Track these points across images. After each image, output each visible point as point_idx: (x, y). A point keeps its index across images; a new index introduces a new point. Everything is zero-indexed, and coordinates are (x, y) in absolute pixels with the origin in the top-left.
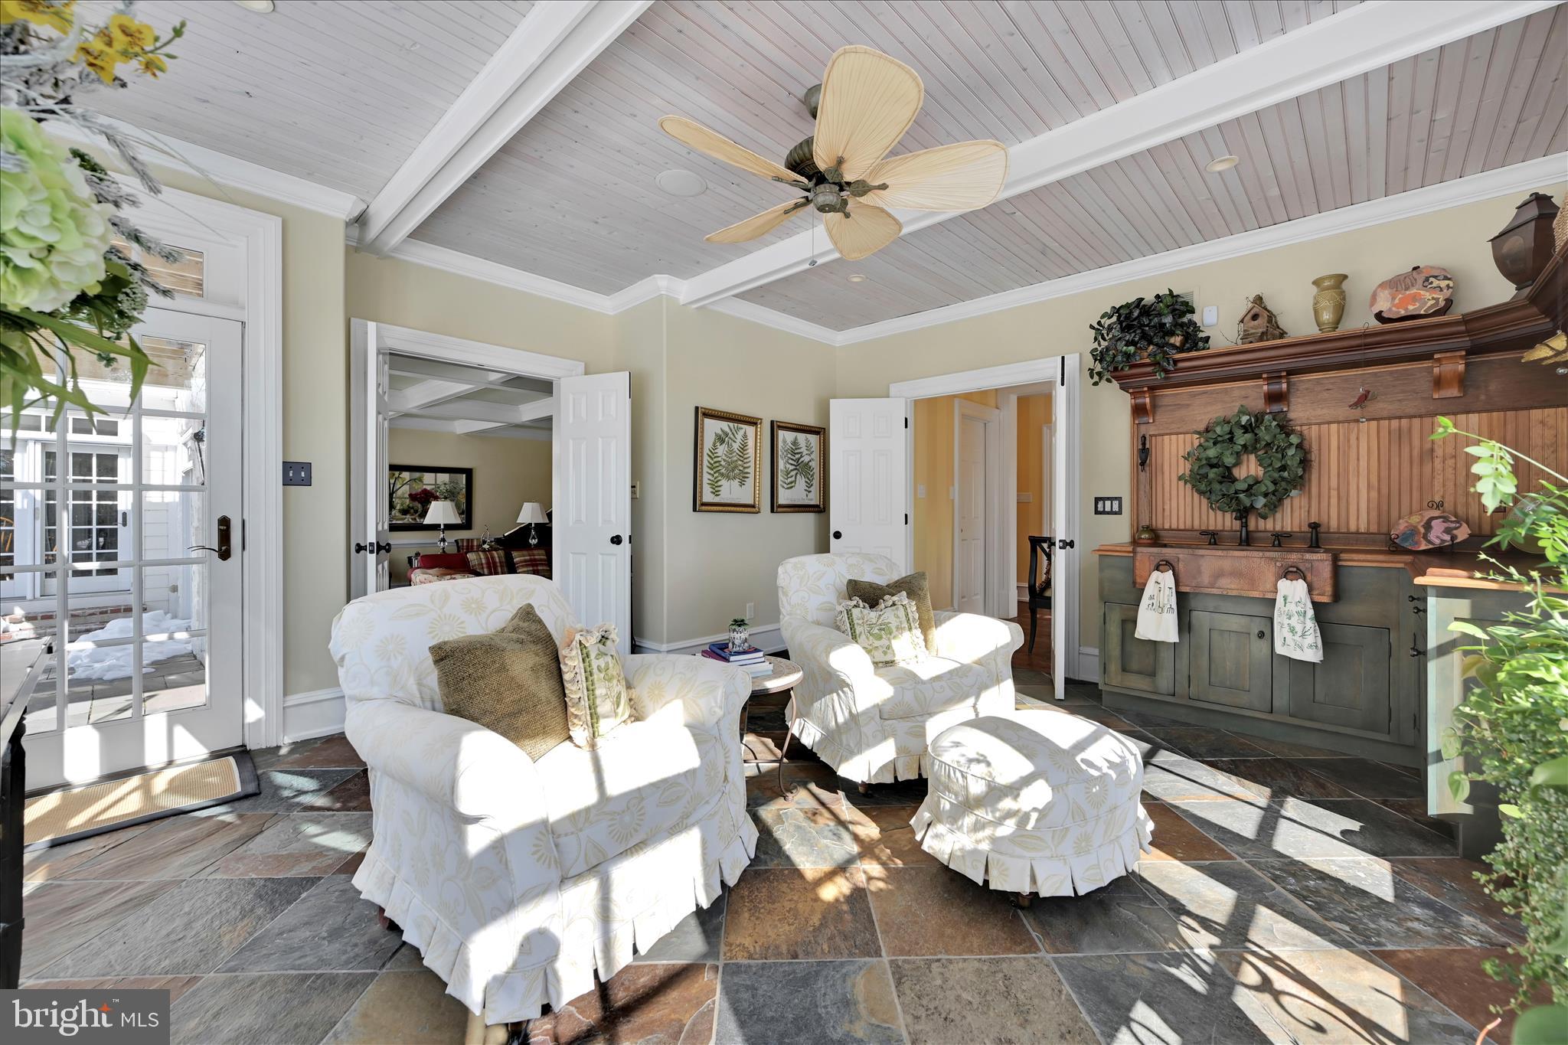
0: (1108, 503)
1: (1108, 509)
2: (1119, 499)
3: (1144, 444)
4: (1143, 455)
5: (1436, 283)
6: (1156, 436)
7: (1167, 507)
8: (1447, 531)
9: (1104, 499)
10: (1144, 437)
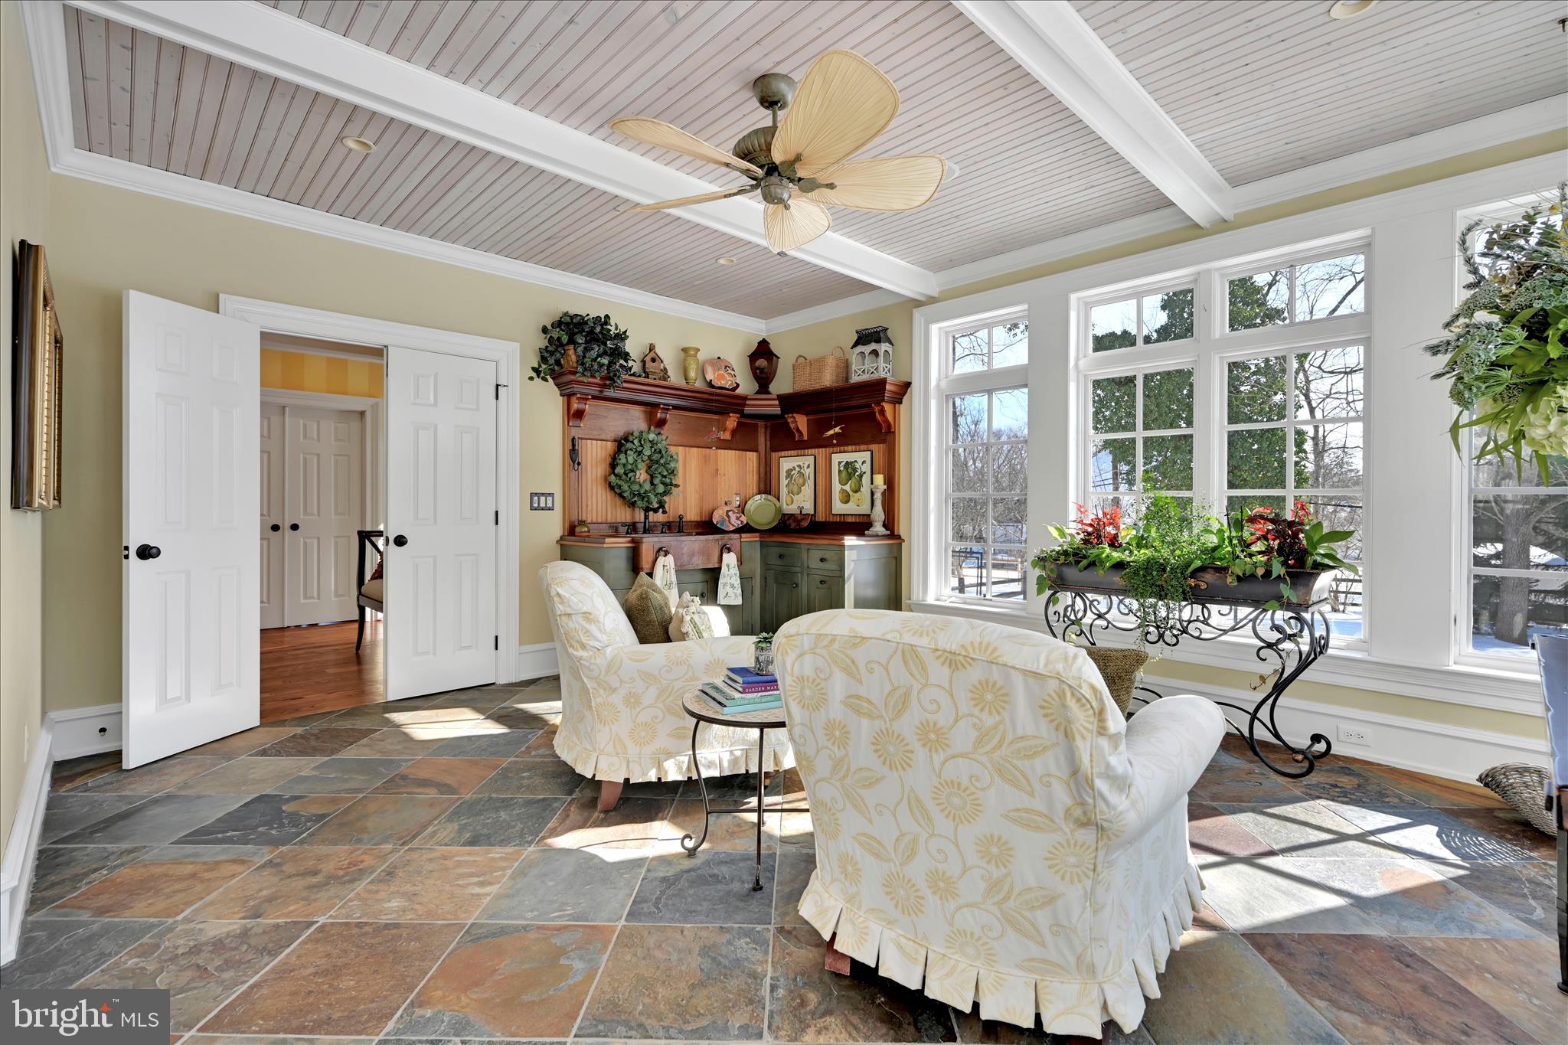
0: (543, 499)
1: (542, 505)
2: (551, 495)
3: (574, 445)
4: (573, 454)
5: (730, 371)
6: (582, 439)
7: (589, 503)
8: (738, 518)
9: (539, 495)
10: (573, 439)
